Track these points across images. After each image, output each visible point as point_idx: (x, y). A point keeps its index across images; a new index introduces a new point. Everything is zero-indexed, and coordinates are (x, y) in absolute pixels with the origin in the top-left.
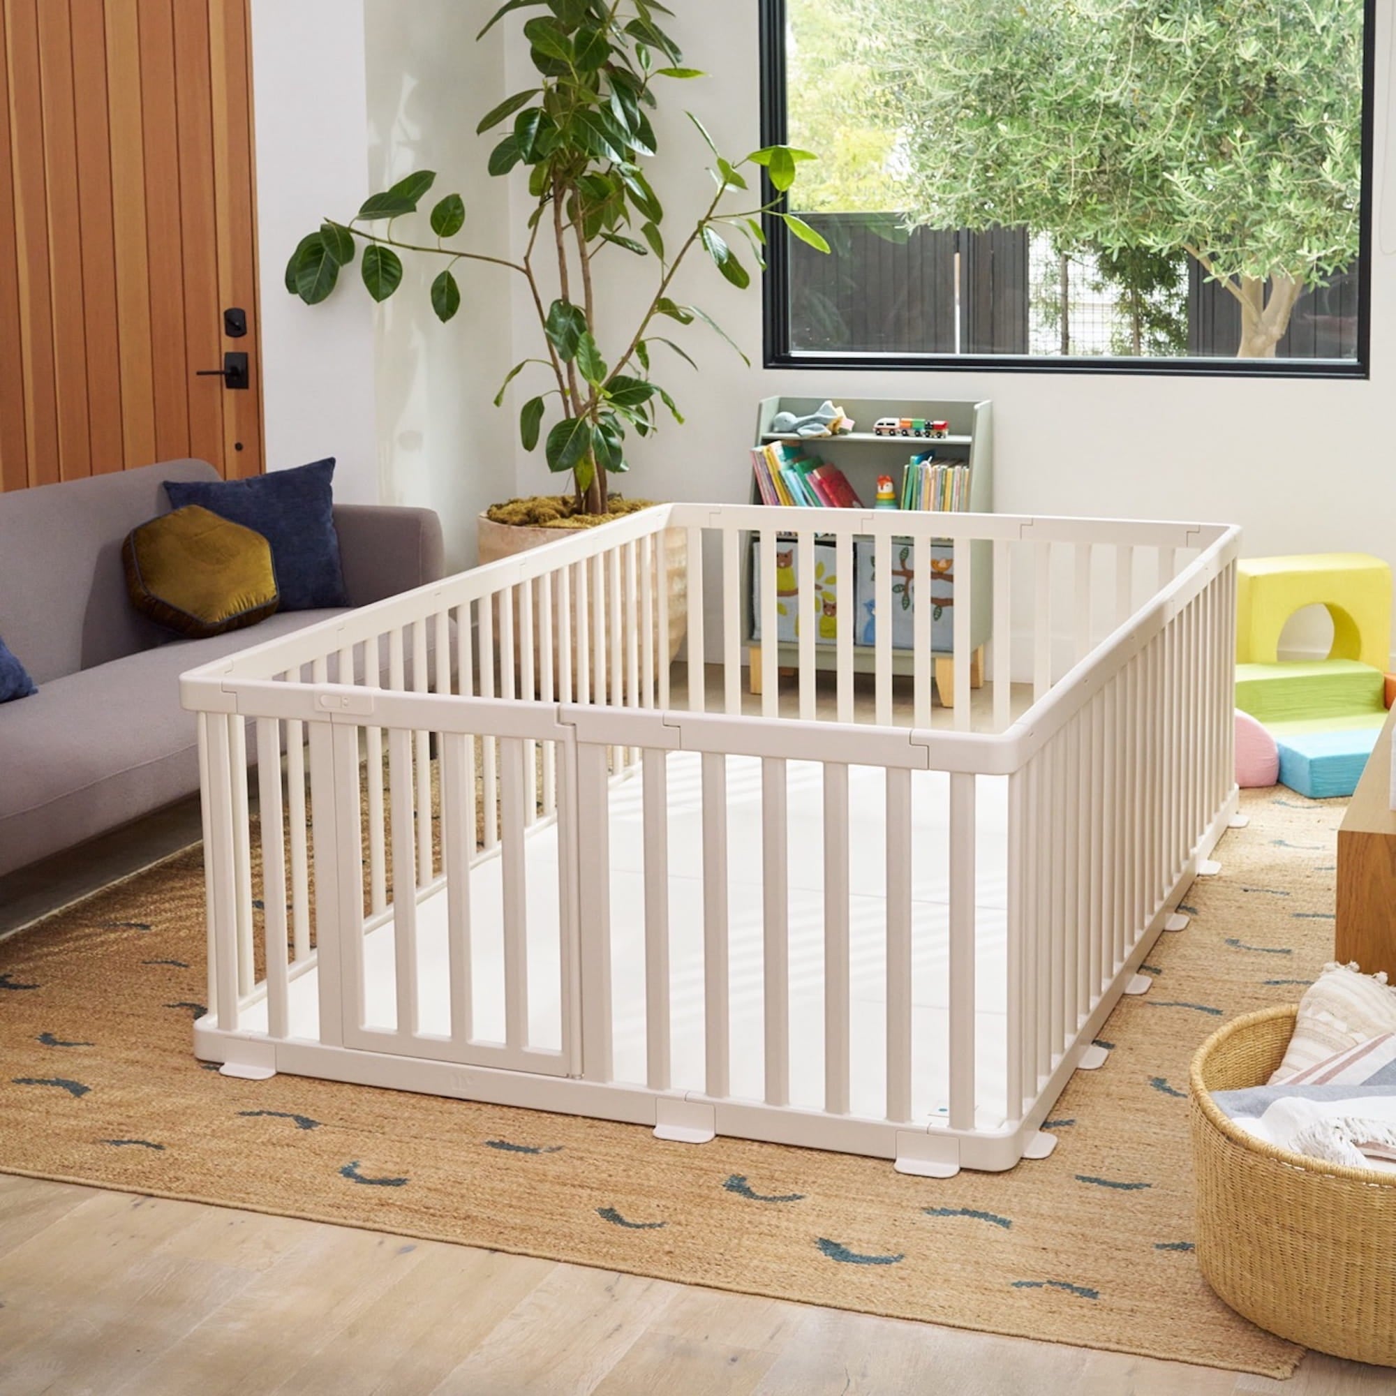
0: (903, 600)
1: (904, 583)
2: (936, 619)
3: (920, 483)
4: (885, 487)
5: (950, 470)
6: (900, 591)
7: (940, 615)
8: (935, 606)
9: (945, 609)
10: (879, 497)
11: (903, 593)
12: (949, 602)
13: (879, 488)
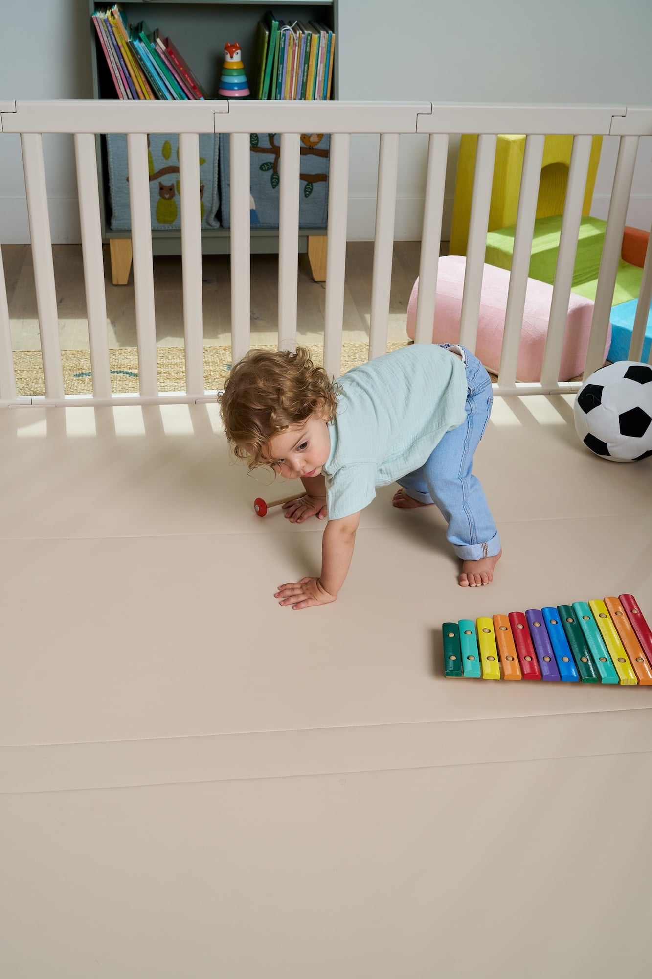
0: (272, 178)
1: (272, 161)
2: (306, 196)
3: (282, 51)
4: (235, 55)
5: (315, 37)
6: (268, 169)
7: (310, 193)
8: (305, 183)
9: (318, 186)
10: (227, 66)
11: (271, 172)
12: (324, 178)
13: (228, 56)
